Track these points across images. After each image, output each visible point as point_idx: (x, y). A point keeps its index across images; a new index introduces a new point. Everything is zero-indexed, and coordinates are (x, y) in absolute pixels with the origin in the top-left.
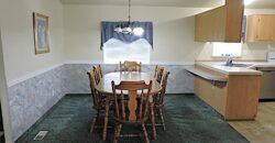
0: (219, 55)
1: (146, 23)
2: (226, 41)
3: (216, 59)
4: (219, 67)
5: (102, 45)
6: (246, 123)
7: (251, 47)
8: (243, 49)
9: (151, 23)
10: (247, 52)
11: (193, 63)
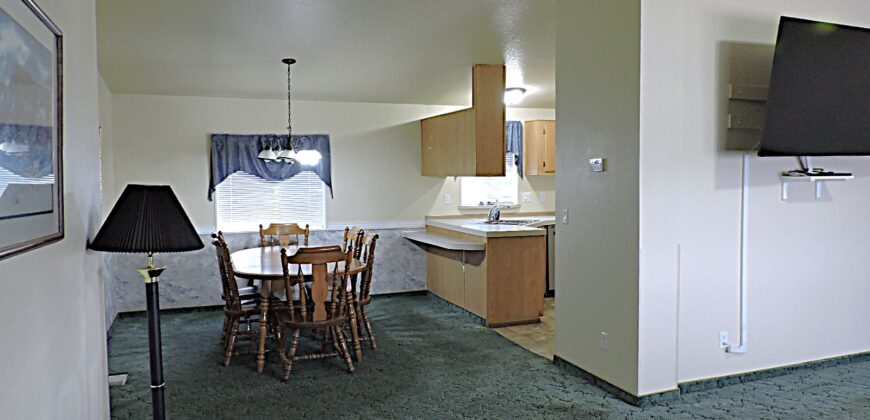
0: (476, 204)
1: (317, 137)
2: (478, 175)
3: (469, 213)
4: (476, 227)
5: (212, 188)
6: (525, 327)
7: (537, 184)
8: (521, 189)
9: (326, 137)
10: (528, 194)
11: (422, 223)
